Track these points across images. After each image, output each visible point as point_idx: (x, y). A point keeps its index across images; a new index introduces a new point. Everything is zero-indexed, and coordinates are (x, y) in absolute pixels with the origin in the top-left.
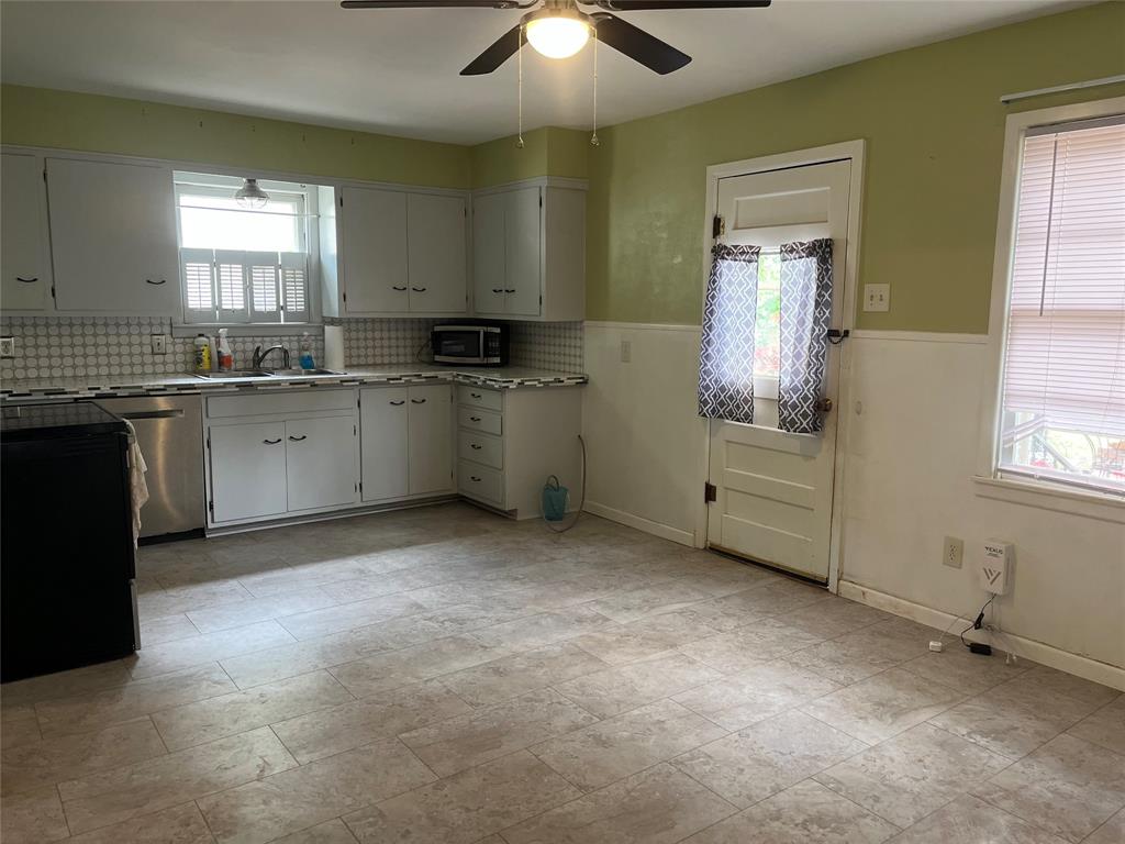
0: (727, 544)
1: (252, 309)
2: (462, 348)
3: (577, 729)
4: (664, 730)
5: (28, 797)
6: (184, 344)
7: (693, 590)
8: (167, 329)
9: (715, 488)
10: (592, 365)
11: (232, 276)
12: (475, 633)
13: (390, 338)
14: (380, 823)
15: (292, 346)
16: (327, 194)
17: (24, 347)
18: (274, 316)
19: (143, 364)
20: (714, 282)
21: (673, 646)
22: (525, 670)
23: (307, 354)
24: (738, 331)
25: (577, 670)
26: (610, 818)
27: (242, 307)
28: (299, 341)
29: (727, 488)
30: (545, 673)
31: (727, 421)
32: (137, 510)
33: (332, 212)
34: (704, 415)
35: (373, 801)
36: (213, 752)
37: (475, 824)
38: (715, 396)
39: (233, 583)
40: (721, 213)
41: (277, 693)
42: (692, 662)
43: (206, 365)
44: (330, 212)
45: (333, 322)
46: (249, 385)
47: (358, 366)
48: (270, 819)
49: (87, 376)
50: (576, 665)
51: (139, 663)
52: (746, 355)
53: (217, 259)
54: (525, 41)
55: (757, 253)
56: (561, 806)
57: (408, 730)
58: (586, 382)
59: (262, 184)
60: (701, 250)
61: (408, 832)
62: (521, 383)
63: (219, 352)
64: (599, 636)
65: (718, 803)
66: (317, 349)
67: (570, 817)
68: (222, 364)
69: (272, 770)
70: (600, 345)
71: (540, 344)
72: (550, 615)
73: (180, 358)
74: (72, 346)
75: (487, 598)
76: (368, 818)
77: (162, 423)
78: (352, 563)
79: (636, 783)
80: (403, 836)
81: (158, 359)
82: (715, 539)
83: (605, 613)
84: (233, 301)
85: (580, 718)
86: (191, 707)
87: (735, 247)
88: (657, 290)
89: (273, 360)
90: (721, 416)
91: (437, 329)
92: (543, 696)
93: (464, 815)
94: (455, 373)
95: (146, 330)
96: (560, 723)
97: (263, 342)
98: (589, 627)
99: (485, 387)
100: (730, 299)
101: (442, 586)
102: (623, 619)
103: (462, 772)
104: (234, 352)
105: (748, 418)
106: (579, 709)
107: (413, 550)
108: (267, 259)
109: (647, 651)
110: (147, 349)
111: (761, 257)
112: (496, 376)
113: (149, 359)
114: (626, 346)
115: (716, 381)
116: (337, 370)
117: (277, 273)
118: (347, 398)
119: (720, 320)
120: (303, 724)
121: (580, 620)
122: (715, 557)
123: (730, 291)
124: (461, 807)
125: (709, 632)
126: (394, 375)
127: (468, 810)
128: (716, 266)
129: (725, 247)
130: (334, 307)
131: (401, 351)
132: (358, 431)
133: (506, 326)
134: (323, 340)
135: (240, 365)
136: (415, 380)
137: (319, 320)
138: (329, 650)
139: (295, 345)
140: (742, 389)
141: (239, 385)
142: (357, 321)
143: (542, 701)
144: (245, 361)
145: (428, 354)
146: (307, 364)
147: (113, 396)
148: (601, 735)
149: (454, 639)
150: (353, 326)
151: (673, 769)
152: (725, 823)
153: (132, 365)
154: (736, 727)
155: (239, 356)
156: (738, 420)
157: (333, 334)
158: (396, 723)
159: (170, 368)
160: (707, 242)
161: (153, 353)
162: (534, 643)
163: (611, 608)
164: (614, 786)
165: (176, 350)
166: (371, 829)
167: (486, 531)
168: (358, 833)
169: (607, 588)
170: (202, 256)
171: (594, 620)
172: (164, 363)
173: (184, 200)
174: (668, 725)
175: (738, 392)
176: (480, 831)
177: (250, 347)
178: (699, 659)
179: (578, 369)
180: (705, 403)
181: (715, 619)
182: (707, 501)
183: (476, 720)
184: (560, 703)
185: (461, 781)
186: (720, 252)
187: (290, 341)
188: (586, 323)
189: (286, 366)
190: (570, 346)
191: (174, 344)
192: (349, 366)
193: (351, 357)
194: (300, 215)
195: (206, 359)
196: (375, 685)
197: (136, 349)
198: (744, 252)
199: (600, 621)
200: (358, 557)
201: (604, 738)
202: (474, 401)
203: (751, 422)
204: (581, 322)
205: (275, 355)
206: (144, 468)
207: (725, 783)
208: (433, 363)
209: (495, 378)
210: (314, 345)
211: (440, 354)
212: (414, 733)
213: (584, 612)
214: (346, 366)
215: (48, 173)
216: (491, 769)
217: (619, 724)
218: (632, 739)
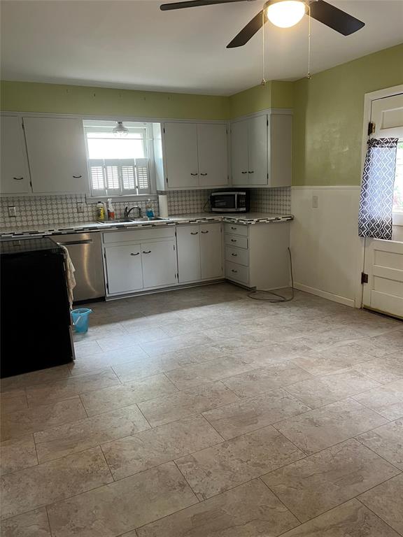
0: (373, 306)
1: (123, 188)
2: (224, 204)
3: (299, 414)
4: (350, 417)
5: (20, 440)
6: (92, 207)
7: (357, 332)
8: (84, 200)
9: (367, 275)
10: (296, 210)
11: (113, 172)
12: (239, 355)
13: (190, 200)
14: (195, 466)
15: (142, 206)
16: (157, 127)
17: (20, 211)
18: (133, 191)
19: (74, 218)
20: (369, 160)
21: (349, 365)
22: (266, 377)
23: (150, 210)
24: (383, 188)
25: (296, 378)
26: (324, 472)
27: (118, 187)
28: (146, 204)
29: (374, 276)
30: (278, 380)
31: (375, 238)
32: (71, 291)
33: (160, 136)
34: (362, 236)
35: (190, 452)
36: (109, 418)
37: (246, 471)
38: (368, 225)
39: (118, 325)
40: (373, 121)
41: (139, 385)
42: (361, 376)
43: (102, 217)
44: (159, 136)
45: (162, 193)
46: (123, 226)
47: (175, 215)
48: (137, 459)
49: (49, 224)
50: (295, 375)
51: (75, 367)
52: (388, 201)
53: (105, 164)
54: (266, 19)
55: (396, 142)
56: (294, 463)
57: (207, 410)
58: (292, 219)
59: (125, 124)
60: (361, 143)
61: (210, 473)
62: (258, 221)
63: (108, 211)
64: (307, 358)
65: (389, 466)
66: (155, 207)
67: (300, 470)
68: (110, 216)
69: (138, 430)
70: (300, 199)
71: (267, 200)
72: (279, 345)
73: (90, 214)
74: (42, 210)
75: (244, 335)
76: (187, 462)
77: (86, 246)
78: (175, 314)
79: (337, 451)
80: (207, 476)
81: (81, 215)
82: (367, 303)
83: (309, 345)
84: (114, 185)
85: (300, 407)
86: (98, 391)
87: (382, 139)
88: (334, 167)
89: (134, 213)
90: (372, 236)
91: (213, 194)
92: (278, 393)
93: (240, 464)
94: (223, 217)
95: (74, 201)
96: (289, 410)
97: (129, 205)
98: (301, 353)
99: (238, 224)
100: (378, 170)
101: (219, 328)
102: (319, 349)
103: (237, 437)
104: (115, 210)
105: (389, 237)
106: (300, 402)
107: (204, 308)
108: (129, 163)
109: (335, 368)
110: (75, 210)
111: (398, 144)
112: (243, 218)
113: (76, 215)
114: (315, 200)
115: (369, 217)
116: (165, 218)
117: (134, 170)
118: (170, 231)
119: (372, 182)
120: (153, 404)
121: (295, 349)
122: (367, 313)
123: (378, 165)
124: (238, 459)
125: (369, 358)
126: (192, 219)
127: (242, 462)
128: (370, 151)
129: (376, 140)
130: (162, 186)
131: (195, 206)
132: (176, 248)
133: (248, 190)
134: (158, 203)
135: (118, 217)
136: (203, 221)
137: (155, 192)
138: (165, 362)
139: (144, 206)
140: (385, 220)
141: (118, 227)
142: (174, 192)
143: (278, 396)
144: (121, 214)
145: (209, 208)
146: (150, 215)
147: (60, 234)
148: (313, 419)
149: (228, 358)
150: (172, 195)
151: (358, 444)
152: (393, 479)
153: (69, 218)
154: (393, 418)
155: (118, 212)
156: (382, 238)
157: (163, 199)
158: (200, 406)
159: (86, 219)
160: (365, 138)
161: (78, 212)
162: (272, 361)
163: (312, 342)
164: (324, 452)
165: (88, 211)
166: (190, 469)
167: (241, 298)
168: (183, 471)
169: (308, 331)
170: (98, 163)
171: (303, 348)
172: (84, 217)
173: (89, 135)
174: (352, 414)
175: (383, 223)
176: (249, 475)
177: (123, 208)
178: (365, 374)
179: (288, 213)
180: (363, 229)
181: (371, 350)
182: (362, 283)
183: (243, 406)
184: (288, 398)
185: (236, 442)
186: (372, 143)
187: (142, 204)
188: (292, 187)
189: (140, 216)
190: (283, 200)
191: (87, 207)
192: (170, 215)
193: (171, 210)
194: (144, 139)
195: (102, 214)
196: (188, 383)
197: (70, 210)
198: (388, 142)
199: (306, 350)
200: (178, 312)
201: (315, 421)
202: (233, 231)
203: (390, 239)
204: (290, 187)
205: (135, 210)
206: (74, 270)
207: (390, 454)
208: (211, 212)
209: (243, 219)
210: (153, 205)
211: (215, 207)
212: (210, 412)
213: (296, 344)
214: (169, 216)
215: (24, 124)
216: (253, 436)
217: (323, 412)
218: (331, 422)
